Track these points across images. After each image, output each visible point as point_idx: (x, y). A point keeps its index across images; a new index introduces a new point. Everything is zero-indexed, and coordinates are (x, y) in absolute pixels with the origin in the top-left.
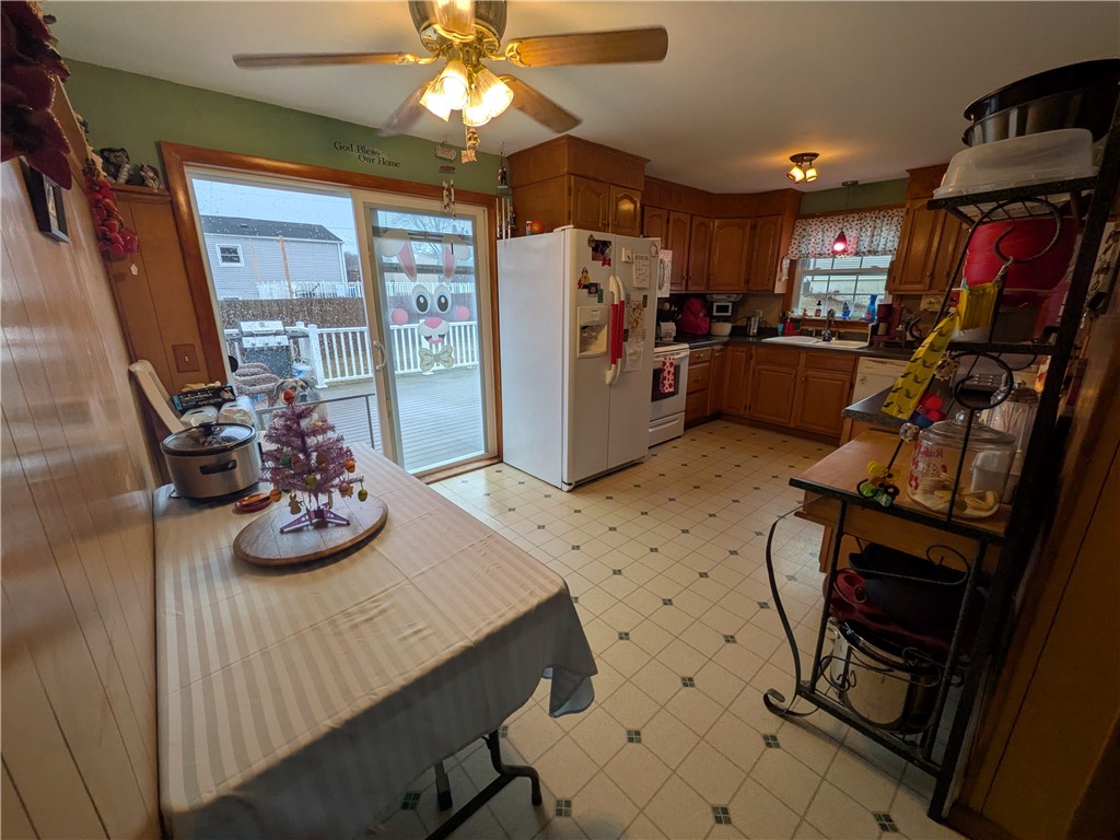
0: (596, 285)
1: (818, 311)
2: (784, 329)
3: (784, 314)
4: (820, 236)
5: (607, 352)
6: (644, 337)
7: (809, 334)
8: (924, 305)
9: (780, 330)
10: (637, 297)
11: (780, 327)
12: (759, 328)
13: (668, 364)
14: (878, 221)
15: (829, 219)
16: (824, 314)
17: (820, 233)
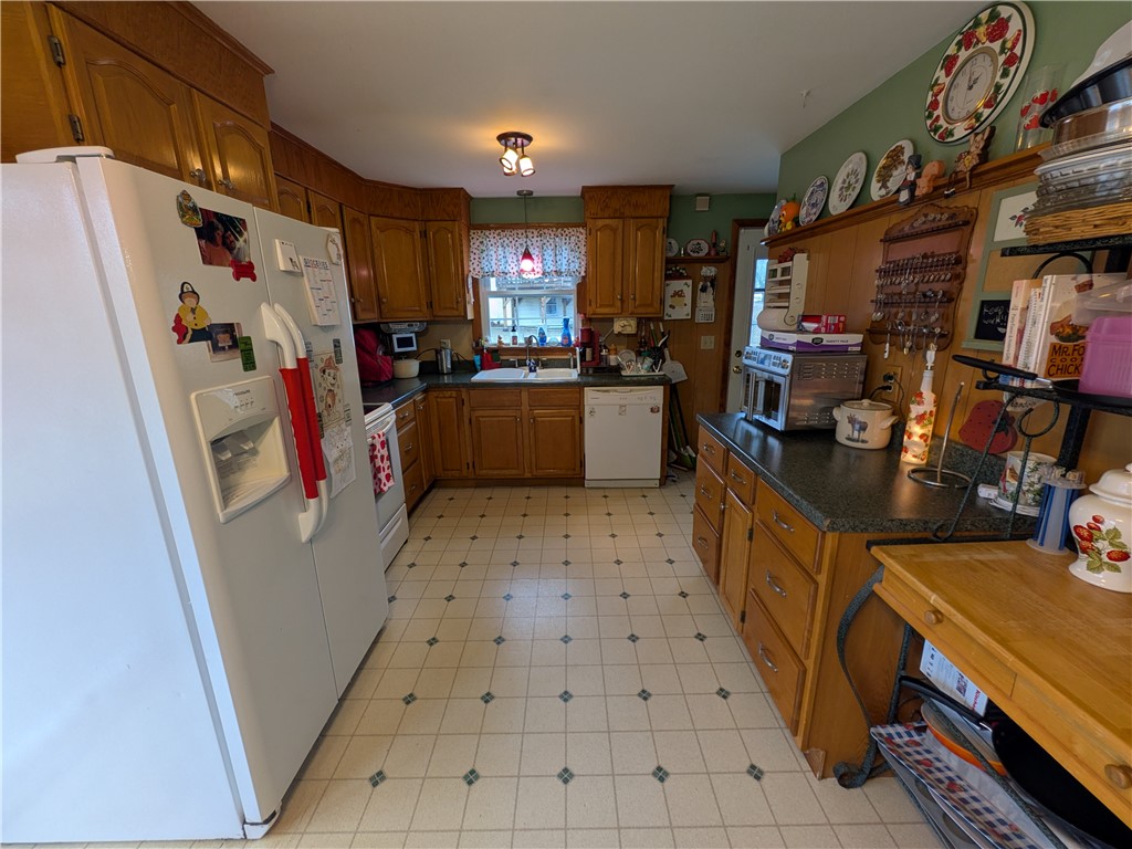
0: (229, 328)
1: (515, 338)
2: (482, 360)
3: (477, 344)
4: (500, 252)
5: (291, 478)
6: (348, 420)
7: (512, 365)
8: (617, 327)
9: (478, 363)
10: (323, 347)
11: (477, 359)
12: (452, 362)
13: (379, 447)
14: (557, 239)
15: (507, 233)
16: (521, 341)
17: (500, 249)
